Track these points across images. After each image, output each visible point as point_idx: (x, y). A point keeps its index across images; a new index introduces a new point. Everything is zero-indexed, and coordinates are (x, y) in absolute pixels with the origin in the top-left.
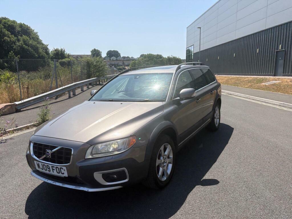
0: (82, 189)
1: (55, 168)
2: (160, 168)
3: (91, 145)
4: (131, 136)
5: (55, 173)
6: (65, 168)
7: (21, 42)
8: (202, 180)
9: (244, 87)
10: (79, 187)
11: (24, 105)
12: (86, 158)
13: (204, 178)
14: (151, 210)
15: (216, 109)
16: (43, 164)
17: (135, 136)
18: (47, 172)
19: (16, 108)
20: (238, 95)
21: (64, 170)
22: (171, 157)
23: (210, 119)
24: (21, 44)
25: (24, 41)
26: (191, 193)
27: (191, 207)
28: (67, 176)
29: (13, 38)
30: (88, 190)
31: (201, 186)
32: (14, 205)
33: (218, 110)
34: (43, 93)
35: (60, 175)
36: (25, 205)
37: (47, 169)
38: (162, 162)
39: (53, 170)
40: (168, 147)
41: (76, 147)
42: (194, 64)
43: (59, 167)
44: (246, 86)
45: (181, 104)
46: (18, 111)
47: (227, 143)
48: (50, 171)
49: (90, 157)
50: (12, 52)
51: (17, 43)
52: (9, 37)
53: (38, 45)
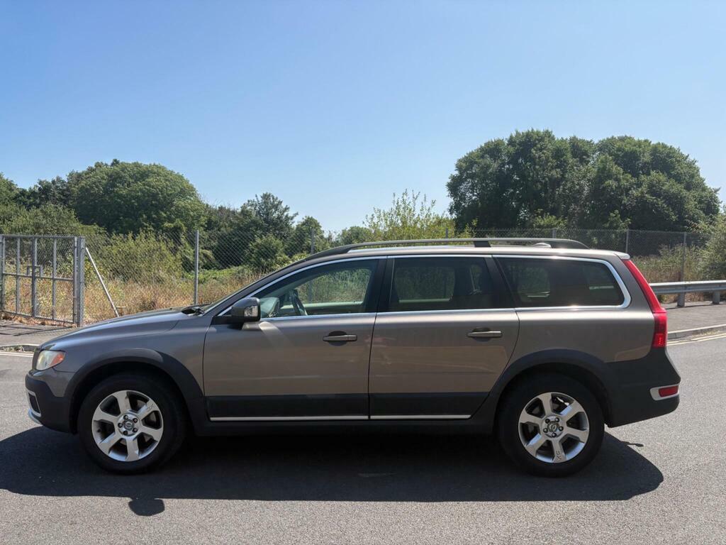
4: (60, 350)
7: (644, 188)
15: (546, 398)
17: (65, 352)
23: (468, 416)
24: (642, 193)
25: (651, 186)
29: (627, 179)
50: (617, 211)
51: (634, 192)
52: (617, 180)
53: (685, 193)
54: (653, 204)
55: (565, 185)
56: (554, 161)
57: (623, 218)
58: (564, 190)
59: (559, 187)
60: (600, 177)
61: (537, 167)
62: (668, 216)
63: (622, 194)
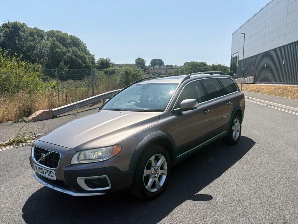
0: (67, 192)
1: (46, 171)
2: (150, 178)
3: (77, 152)
4: (115, 145)
5: (47, 176)
6: (53, 171)
7: (71, 53)
8: (195, 195)
9: (290, 98)
10: (65, 190)
11: (60, 112)
12: (71, 163)
13: (199, 193)
14: (131, 219)
15: (235, 121)
16: (39, 166)
17: (120, 145)
18: (42, 174)
19: (53, 114)
20: (280, 106)
21: (53, 174)
22: (165, 168)
23: (225, 132)
24: (71, 55)
25: (74, 52)
26: (178, 207)
27: (172, 220)
28: (56, 179)
29: (64, 49)
30: (72, 194)
31: (192, 201)
32: (16, 203)
33: (238, 122)
34: (79, 100)
35: (50, 178)
36: (24, 204)
37: (42, 172)
38: (153, 172)
39: (46, 172)
40: (161, 158)
41: (63, 153)
42: (210, 74)
43: (50, 170)
44: (293, 97)
45: (183, 114)
46: (54, 117)
47: (241, 158)
48: (43, 174)
49: (77, 163)
50: (63, 62)
51: (68, 54)
52: (60, 48)
53: (85, 56)
54: (76, 60)
55: (37, 49)
56: (31, 38)
57: (66, 65)
58: (37, 52)
59: (35, 50)
60: (52, 47)
61: (23, 40)
62: (82, 65)
63: (63, 55)
